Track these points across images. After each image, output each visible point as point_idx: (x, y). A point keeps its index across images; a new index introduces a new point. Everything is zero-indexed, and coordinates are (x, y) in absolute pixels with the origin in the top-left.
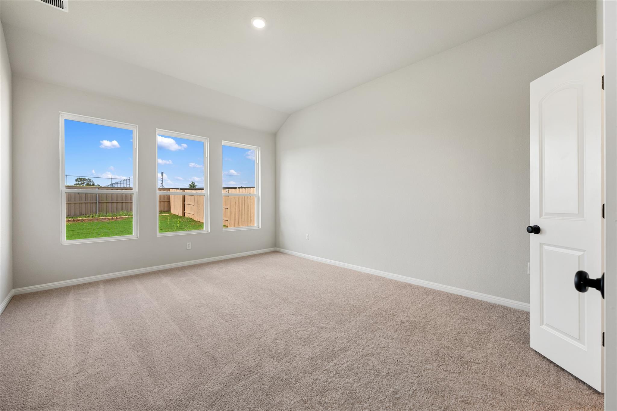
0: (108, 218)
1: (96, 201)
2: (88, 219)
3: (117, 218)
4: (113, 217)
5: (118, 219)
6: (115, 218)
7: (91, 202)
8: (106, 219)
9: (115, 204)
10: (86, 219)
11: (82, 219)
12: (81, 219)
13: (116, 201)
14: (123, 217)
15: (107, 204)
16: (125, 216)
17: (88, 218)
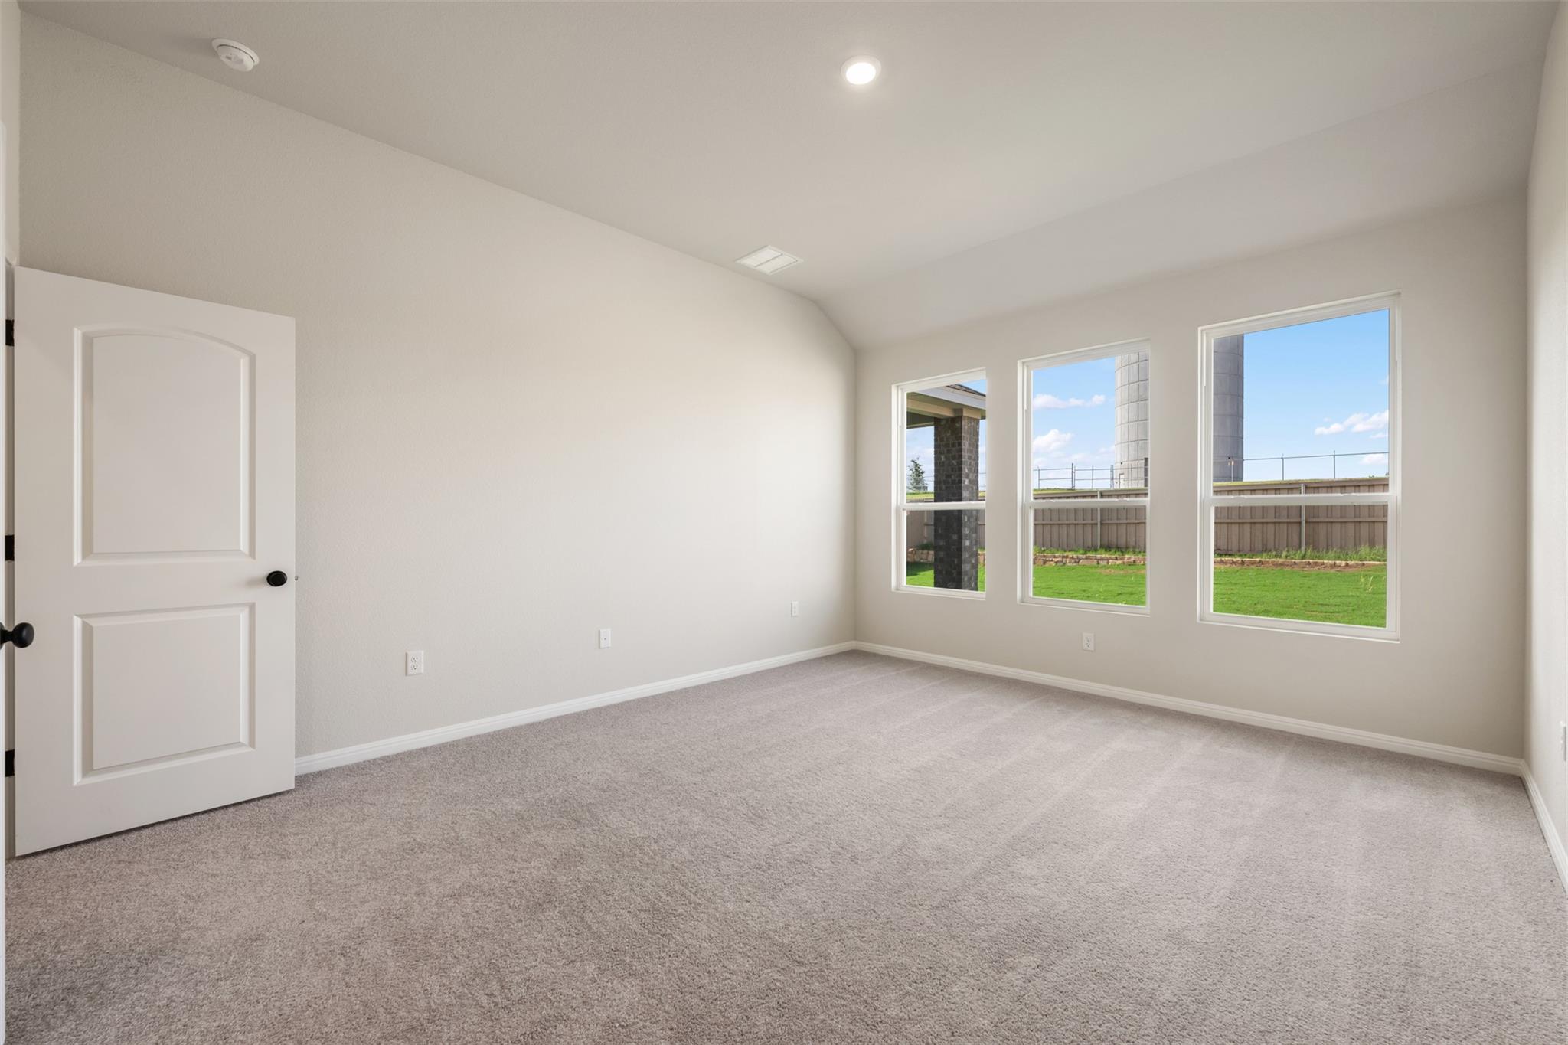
0: (1323, 564)
1: (1300, 516)
2: (1272, 562)
3: (1347, 565)
4: (1338, 562)
5: (1351, 566)
6: (1343, 563)
7: (1289, 520)
8: (1316, 564)
9: (1351, 528)
10: (1268, 562)
11: (1260, 561)
12: (1258, 560)
13: (1355, 517)
14: (1365, 562)
15: (1329, 525)
16: (1374, 560)
17: (1274, 560)
